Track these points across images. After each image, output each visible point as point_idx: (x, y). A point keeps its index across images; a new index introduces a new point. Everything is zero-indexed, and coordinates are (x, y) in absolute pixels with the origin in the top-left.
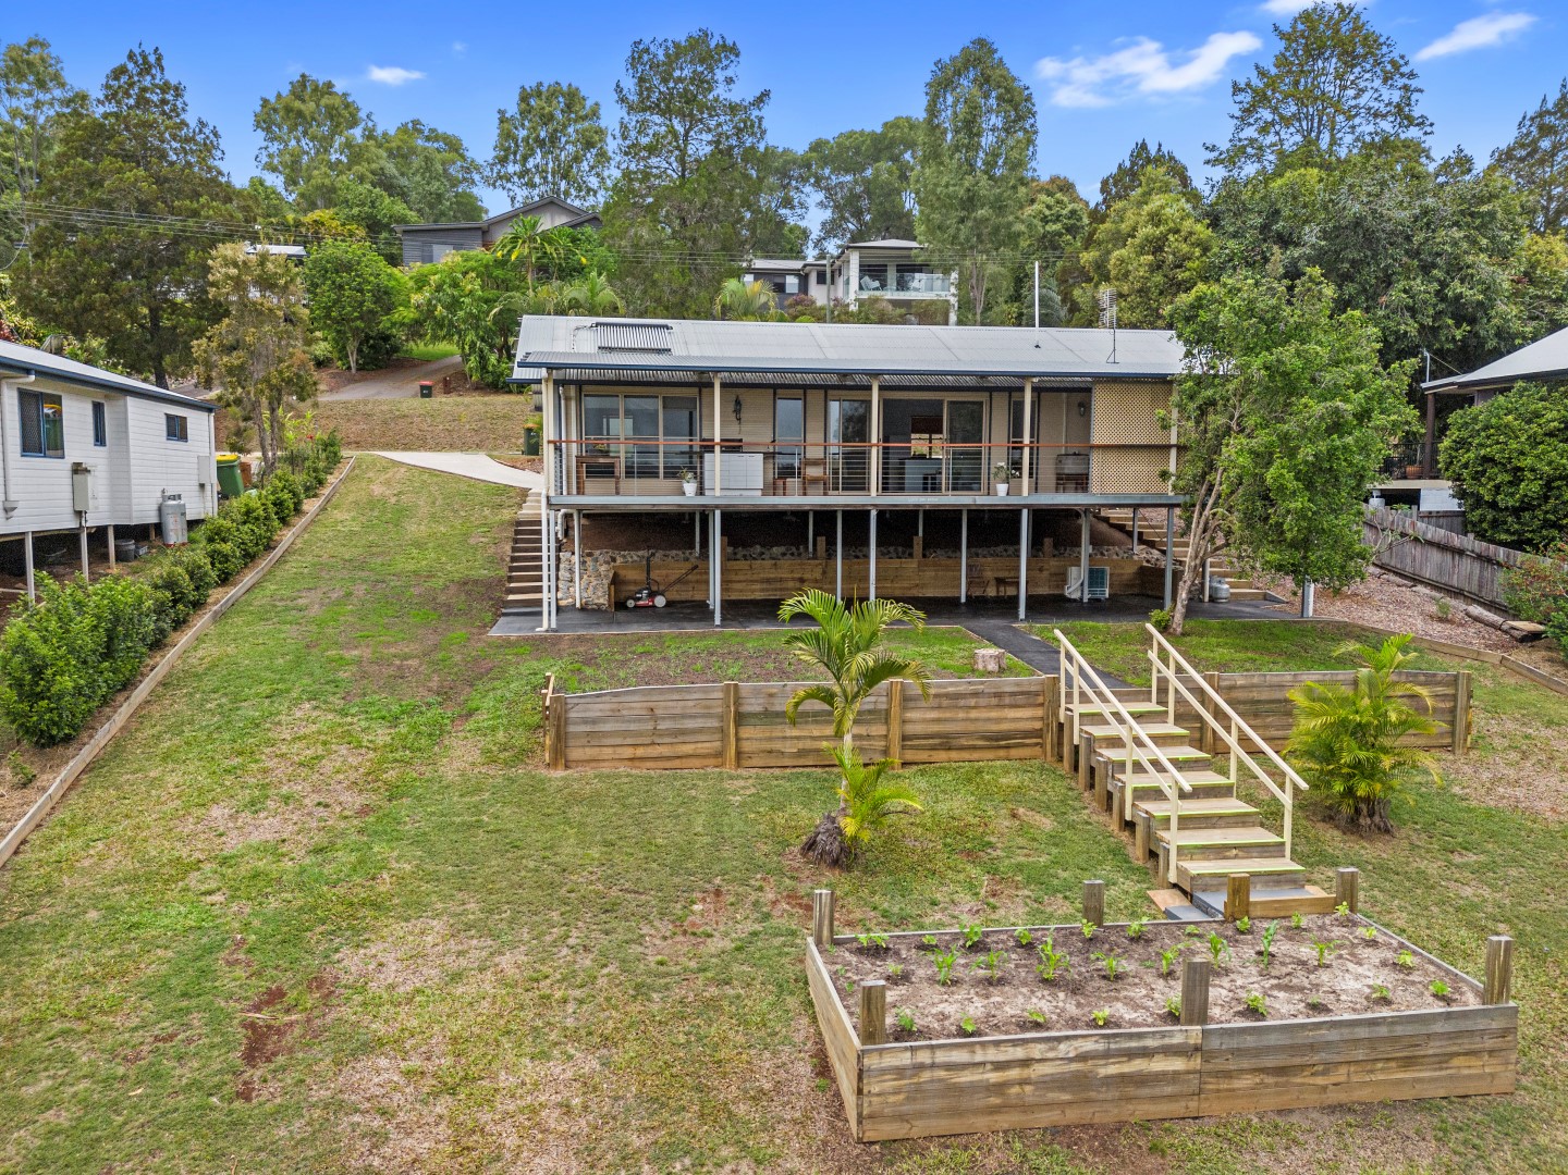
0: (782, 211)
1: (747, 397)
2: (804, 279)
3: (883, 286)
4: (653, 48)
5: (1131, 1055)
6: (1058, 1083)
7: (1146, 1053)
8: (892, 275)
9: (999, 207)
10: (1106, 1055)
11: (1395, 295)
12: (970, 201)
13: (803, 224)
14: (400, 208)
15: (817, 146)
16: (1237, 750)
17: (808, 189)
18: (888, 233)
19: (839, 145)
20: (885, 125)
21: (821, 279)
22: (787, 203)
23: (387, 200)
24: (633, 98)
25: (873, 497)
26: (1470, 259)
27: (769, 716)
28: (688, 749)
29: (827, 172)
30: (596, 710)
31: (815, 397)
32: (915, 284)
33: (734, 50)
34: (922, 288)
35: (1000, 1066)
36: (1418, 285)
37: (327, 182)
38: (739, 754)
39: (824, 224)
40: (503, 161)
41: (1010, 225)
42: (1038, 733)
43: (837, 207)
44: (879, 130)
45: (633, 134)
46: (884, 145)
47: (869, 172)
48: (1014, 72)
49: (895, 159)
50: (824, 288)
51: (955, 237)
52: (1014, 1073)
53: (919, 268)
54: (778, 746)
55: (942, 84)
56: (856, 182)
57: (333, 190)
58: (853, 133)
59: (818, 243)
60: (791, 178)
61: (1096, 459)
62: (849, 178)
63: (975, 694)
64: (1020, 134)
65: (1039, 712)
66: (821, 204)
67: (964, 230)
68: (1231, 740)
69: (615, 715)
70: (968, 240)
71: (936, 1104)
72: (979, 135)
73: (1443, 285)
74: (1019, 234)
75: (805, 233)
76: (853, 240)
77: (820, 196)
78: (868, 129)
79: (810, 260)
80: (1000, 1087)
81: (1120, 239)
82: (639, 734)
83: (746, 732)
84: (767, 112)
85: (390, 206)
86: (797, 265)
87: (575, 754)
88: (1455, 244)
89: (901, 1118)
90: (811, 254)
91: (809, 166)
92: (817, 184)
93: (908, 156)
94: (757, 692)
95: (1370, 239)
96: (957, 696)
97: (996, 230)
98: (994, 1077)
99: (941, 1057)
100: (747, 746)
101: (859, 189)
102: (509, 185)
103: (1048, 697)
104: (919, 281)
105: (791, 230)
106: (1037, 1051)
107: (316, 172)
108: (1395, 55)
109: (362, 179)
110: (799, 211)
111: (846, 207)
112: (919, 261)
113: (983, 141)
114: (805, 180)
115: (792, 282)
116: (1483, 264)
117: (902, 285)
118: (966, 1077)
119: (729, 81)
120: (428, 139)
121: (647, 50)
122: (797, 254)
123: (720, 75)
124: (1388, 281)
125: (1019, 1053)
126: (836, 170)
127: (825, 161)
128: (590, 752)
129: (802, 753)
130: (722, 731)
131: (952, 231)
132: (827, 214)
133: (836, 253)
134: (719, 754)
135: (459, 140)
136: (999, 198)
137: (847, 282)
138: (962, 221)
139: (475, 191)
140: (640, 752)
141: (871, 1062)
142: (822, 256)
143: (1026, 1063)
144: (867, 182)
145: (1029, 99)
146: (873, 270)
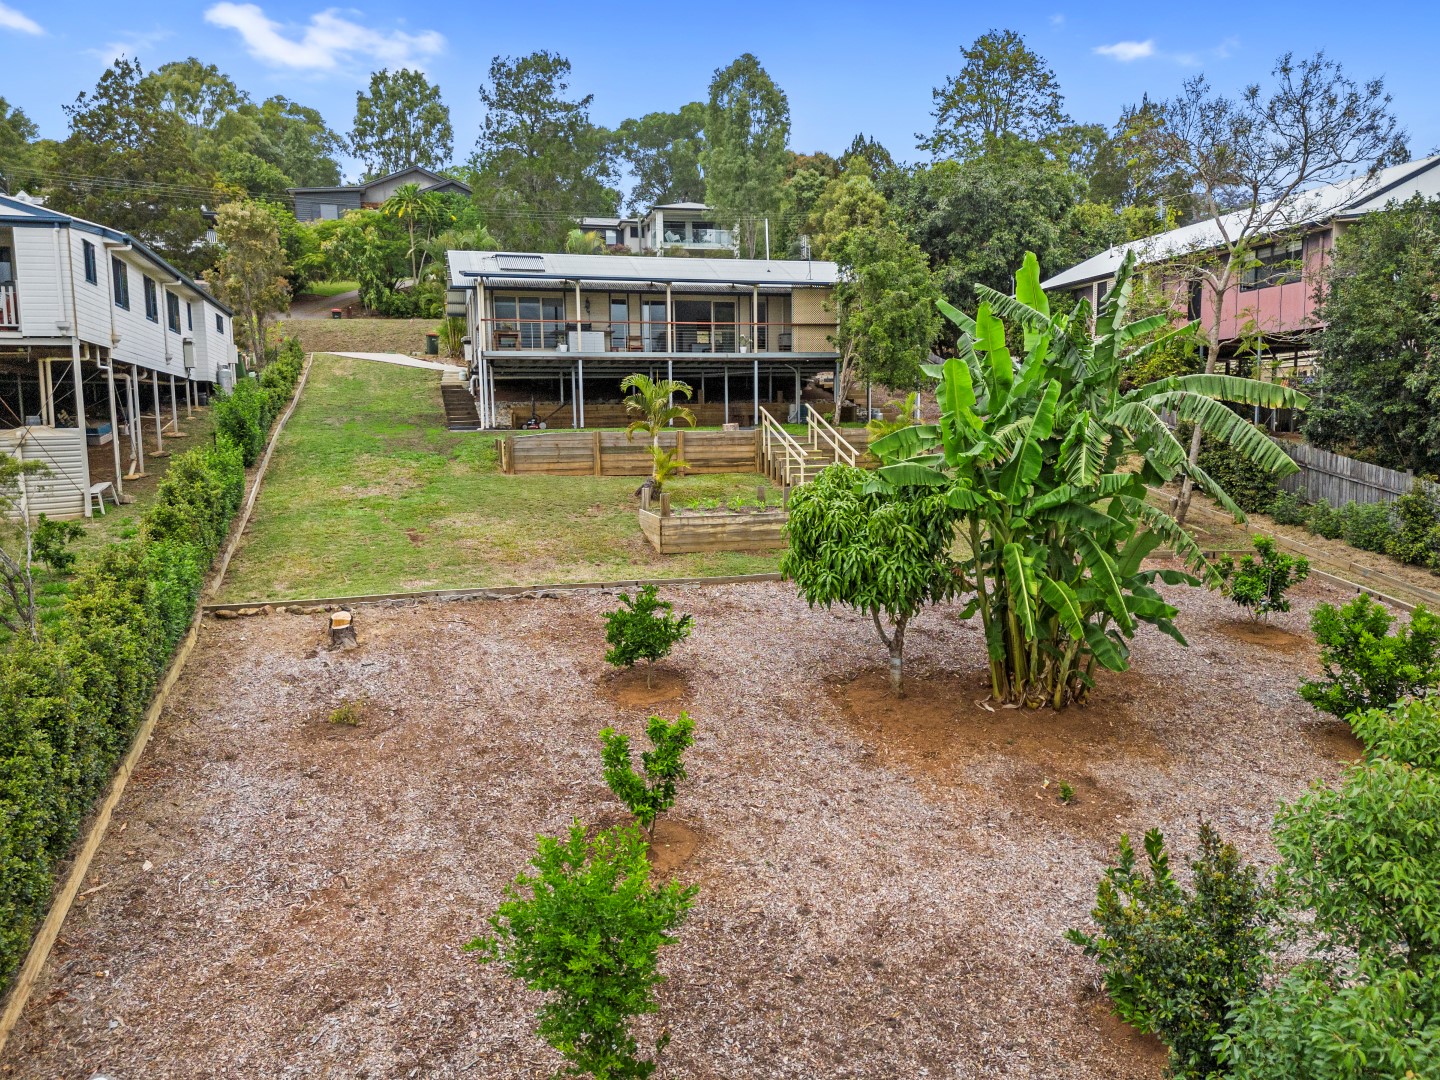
0: (599, 178)
1: (593, 298)
2: (620, 234)
3: (683, 239)
4: (508, 63)
5: (763, 523)
6: (736, 533)
7: (769, 522)
8: (689, 231)
9: (763, 179)
10: (754, 522)
11: (993, 242)
12: (743, 175)
13: (616, 188)
14: (276, 173)
15: (627, 125)
16: (838, 451)
17: (620, 160)
18: (684, 199)
19: (645, 124)
20: (682, 108)
21: (634, 233)
22: (604, 171)
23: (265, 166)
24: (494, 98)
25: (670, 354)
26: (1034, 219)
27: (617, 449)
28: (576, 465)
29: (636, 146)
30: (528, 445)
31: (634, 300)
32: (706, 238)
33: (566, 65)
34: (712, 239)
35: (714, 526)
36: (1005, 235)
37: (211, 149)
38: (602, 469)
39: (634, 189)
40: (362, 134)
41: (771, 193)
42: (753, 459)
43: (644, 175)
44: (677, 112)
45: (495, 126)
46: (681, 125)
47: (669, 147)
48: (773, 79)
49: (691, 136)
50: (636, 240)
51: (733, 201)
52: (719, 529)
53: (710, 225)
54: (621, 464)
55: (720, 86)
56: (659, 155)
57: (216, 157)
58: (656, 114)
59: (630, 205)
60: (606, 151)
61: (796, 333)
62: (654, 152)
63: (721, 439)
64: (778, 126)
65: (753, 448)
66: (632, 172)
67: (739, 197)
68: (836, 446)
69: (539, 448)
70: (742, 203)
71: (690, 540)
72: (749, 126)
73: (1020, 235)
74: (780, 199)
75: (619, 196)
76: (659, 202)
77: (631, 166)
78: (668, 112)
79: (624, 218)
80: (714, 534)
81: (832, 204)
82: (552, 457)
83: (606, 457)
84: (591, 108)
85: (267, 171)
86: (614, 222)
87: (519, 467)
88: (1025, 209)
89: (677, 545)
90: (624, 213)
91: (621, 141)
92: (628, 156)
93: (701, 134)
94: (610, 436)
95: (976, 206)
96: (712, 439)
97: (762, 197)
98: (712, 530)
99: (691, 522)
100: (606, 465)
101: (662, 161)
102: (367, 155)
103: (757, 441)
104: (711, 235)
105: (607, 194)
106: (728, 521)
107: (200, 142)
108: (1046, 70)
109: (240, 148)
110: (614, 178)
111: (651, 174)
112: (707, 219)
113: (752, 130)
114: (618, 153)
115: (611, 235)
116: (1043, 223)
117: (697, 238)
118: (701, 530)
119: (563, 86)
120: (290, 112)
121: (503, 65)
122: (611, 212)
123: (556, 82)
124: (988, 234)
125: (721, 521)
126: (643, 145)
127: (634, 138)
128: (526, 466)
129: (634, 468)
130: (593, 456)
131: (730, 197)
132: (637, 181)
133: (644, 212)
134: (592, 469)
135: (317, 113)
136: (763, 173)
137: (654, 236)
138: (737, 189)
139: (333, 157)
140: (552, 466)
141: (665, 523)
142: (634, 215)
143: (724, 525)
144: (668, 155)
145: (784, 99)
146: (674, 226)
